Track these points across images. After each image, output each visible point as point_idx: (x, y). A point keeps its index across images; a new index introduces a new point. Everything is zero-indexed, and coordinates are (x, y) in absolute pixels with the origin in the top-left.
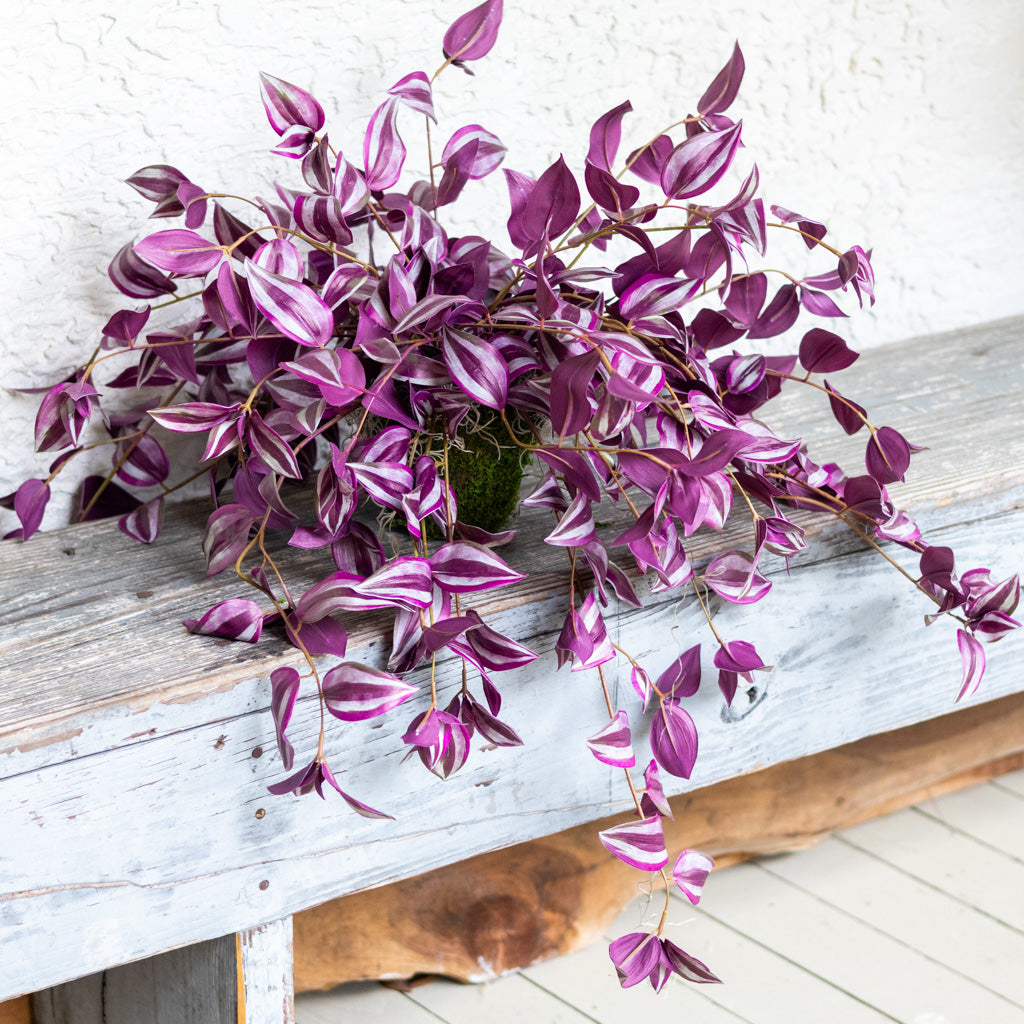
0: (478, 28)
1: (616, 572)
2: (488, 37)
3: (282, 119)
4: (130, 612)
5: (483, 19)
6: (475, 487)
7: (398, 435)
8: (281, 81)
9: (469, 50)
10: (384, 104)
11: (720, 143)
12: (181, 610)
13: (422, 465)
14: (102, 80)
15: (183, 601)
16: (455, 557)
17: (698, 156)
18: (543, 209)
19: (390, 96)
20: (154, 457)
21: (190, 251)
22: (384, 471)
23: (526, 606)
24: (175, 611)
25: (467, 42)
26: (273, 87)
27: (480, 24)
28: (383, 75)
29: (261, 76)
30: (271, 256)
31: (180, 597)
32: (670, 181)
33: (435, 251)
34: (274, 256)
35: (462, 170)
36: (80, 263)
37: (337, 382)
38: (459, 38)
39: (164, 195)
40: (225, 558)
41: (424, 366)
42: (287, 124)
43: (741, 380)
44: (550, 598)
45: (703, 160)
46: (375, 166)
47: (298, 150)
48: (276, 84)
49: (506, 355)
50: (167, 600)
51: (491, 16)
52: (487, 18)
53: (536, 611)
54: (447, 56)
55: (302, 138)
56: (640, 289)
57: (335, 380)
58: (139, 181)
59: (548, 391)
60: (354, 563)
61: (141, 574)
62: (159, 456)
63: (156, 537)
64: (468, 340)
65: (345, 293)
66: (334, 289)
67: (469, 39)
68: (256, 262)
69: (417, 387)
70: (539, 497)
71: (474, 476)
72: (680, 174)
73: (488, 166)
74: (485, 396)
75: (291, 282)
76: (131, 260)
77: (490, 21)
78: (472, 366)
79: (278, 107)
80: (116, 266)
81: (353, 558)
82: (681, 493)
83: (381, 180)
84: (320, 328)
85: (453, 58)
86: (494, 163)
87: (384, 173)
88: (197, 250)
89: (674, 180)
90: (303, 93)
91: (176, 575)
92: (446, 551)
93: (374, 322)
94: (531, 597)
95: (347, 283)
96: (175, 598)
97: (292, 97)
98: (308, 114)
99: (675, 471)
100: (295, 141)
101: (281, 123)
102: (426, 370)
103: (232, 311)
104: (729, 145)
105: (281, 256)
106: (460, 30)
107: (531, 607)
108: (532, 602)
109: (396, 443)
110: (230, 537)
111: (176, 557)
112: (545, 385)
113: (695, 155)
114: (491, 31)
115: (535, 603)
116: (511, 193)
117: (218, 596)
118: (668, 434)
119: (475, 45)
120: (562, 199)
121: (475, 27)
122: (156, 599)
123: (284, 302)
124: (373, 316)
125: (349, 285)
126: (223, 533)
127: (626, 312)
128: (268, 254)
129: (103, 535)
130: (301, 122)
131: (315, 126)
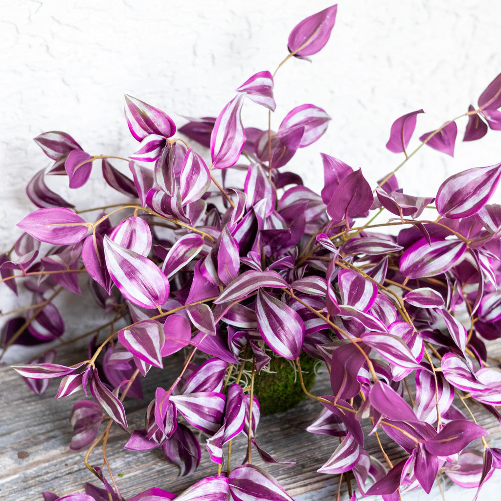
0: (315, 30)
1: (376, 465)
2: (323, 38)
3: (142, 129)
4: (8, 475)
5: (320, 23)
6: (279, 386)
7: (217, 366)
8: (142, 102)
9: (307, 47)
10: (231, 102)
11: (485, 177)
12: (45, 477)
13: (232, 393)
14: (30, 47)
15: (49, 467)
16: (247, 478)
17: (467, 186)
18: (344, 200)
19: (238, 93)
20: (53, 321)
21: (63, 225)
22: (202, 399)
23: (304, 495)
24: (40, 478)
25: (306, 40)
26: (135, 106)
27: (317, 27)
28: (250, 37)
29: (126, 98)
30: (127, 231)
31: (48, 461)
32: (442, 202)
33: (264, 209)
34: (129, 232)
35: (291, 147)
36: (10, 175)
37: (159, 362)
38: (300, 37)
39: (61, 154)
40: (82, 439)
41: (242, 312)
42: (146, 133)
43: (489, 312)
44: (323, 487)
45: (470, 189)
46: (220, 151)
47: (152, 154)
48: (137, 104)
49: (303, 316)
50: (37, 463)
51: (327, 22)
52: (323, 23)
53: (312, 497)
54: (290, 51)
55: (157, 143)
56: (417, 251)
57: (156, 358)
58: (43, 141)
59: (331, 356)
60: (178, 453)
61: (26, 430)
62: (58, 320)
63: (47, 388)
64: (275, 303)
65: (182, 262)
66: (174, 258)
67: (308, 38)
68: (113, 239)
69: (236, 329)
70: (320, 425)
71: (279, 380)
72: (451, 199)
73: (314, 137)
74: (284, 350)
75: (139, 257)
76: (41, 187)
77: (325, 25)
78: (276, 324)
79: (138, 121)
80: (31, 188)
81: (177, 449)
82: (424, 463)
83: (225, 161)
84: (158, 294)
85: (294, 53)
86: (318, 135)
87: (227, 156)
88: (68, 225)
89: (446, 202)
90: (159, 112)
91: (52, 434)
92: (241, 471)
93: (206, 279)
94: (309, 487)
95: (185, 253)
96: (44, 461)
97: (150, 114)
98: (162, 126)
99: (421, 445)
100: (151, 147)
101: (140, 132)
102: (244, 316)
103: (93, 274)
104: (493, 180)
105: (135, 230)
106: (301, 30)
107: (308, 495)
108: (310, 491)
109: (213, 374)
110: (86, 425)
111: (56, 413)
112: (330, 351)
113: (464, 185)
114: (325, 33)
115: (311, 492)
116: (325, 172)
117: (76, 463)
118: (423, 386)
119: (312, 43)
120: (360, 195)
121: (313, 30)
122: (31, 461)
123: (131, 273)
124: (205, 275)
125: (187, 255)
126: (82, 420)
127: (404, 270)
128: (125, 229)
129: (9, 381)
130: (157, 132)
131: (169, 134)
